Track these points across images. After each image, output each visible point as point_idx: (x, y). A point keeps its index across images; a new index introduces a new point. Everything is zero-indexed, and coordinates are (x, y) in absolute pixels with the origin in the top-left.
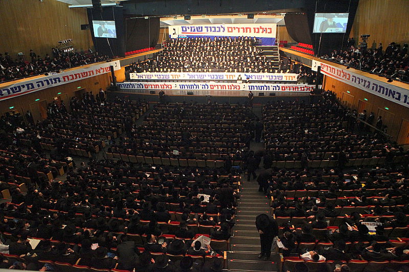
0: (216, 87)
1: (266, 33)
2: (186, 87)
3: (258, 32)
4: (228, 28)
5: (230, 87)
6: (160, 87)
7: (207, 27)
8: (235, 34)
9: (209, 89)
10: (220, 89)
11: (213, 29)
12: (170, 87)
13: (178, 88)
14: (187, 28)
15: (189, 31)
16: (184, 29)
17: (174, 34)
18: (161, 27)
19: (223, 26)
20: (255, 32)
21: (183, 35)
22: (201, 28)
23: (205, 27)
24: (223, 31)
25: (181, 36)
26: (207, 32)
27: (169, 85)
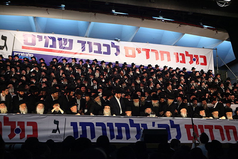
1: (198, 64)
2: (98, 130)
7: (83, 43)
8: (141, 60)
9: (184, 139)
11: (95, 48)
19: (116, 43)
20: (178, 60)
21: (25, 53)
22: (68, 43)
23: (79, 42)
24: (116, 54)
25: (19, 53)
26: (82, 51)
27: (26, 123)
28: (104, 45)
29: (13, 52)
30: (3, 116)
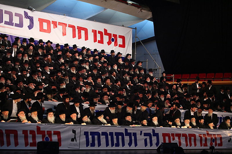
1: (116, 45)
3: (102, 41)
4: (41, 21)
8: (56, 37)
11: (6, 17)
19: (30, 13)
20: (95, 40)
24: (29, 28)
27: (52, 132)
28: (17, 15)
30: (36, 126)
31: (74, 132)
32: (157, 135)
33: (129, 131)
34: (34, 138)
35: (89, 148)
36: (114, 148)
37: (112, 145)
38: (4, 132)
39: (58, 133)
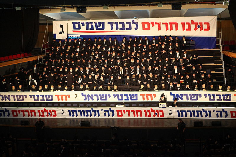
0: (127, 113)
1: (201, 29)
2: (79, 113)
3: (189, 29)
4: (143, 24)
5: (148, 114)
6: (37, 114)
7: (111, 24)
8: (154, 32)
9: (116, 116)
10: (132, 116)
11: (120, 26)
12: (53, 113)
13: (67, 115)
14: (81, 25)
15: (84, 28)
16: (77, 26)
17: (61, 33)
18: (41, 22)
19: (136, 21)
20: (184, 29)
21: (75, 35)
22: (101, 25)
23: (109, 23)
24: (136, 29)
25: (72, 36)
26: (111, 30)
27: (52, 111)
28: (127, 23)
29: (68, 35)
31: (63, 110)
32: (113, 111)
33: (94, 110)
34: (43, 113)
35: (71, 117)
36: (85, 117)
37: (84, 116)
38: (29, 111)
39: (55, 111)
